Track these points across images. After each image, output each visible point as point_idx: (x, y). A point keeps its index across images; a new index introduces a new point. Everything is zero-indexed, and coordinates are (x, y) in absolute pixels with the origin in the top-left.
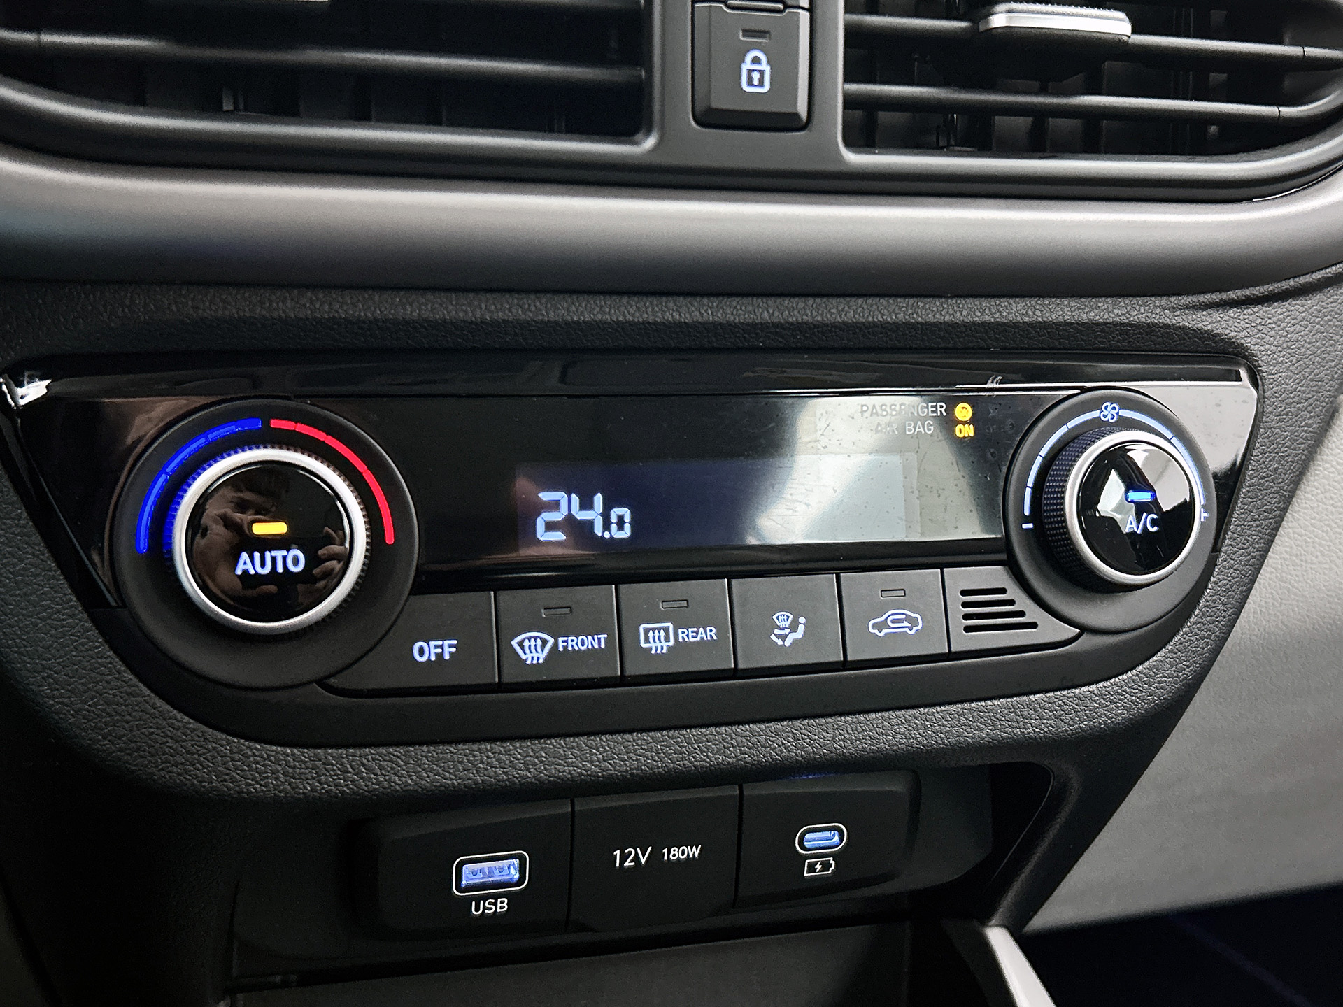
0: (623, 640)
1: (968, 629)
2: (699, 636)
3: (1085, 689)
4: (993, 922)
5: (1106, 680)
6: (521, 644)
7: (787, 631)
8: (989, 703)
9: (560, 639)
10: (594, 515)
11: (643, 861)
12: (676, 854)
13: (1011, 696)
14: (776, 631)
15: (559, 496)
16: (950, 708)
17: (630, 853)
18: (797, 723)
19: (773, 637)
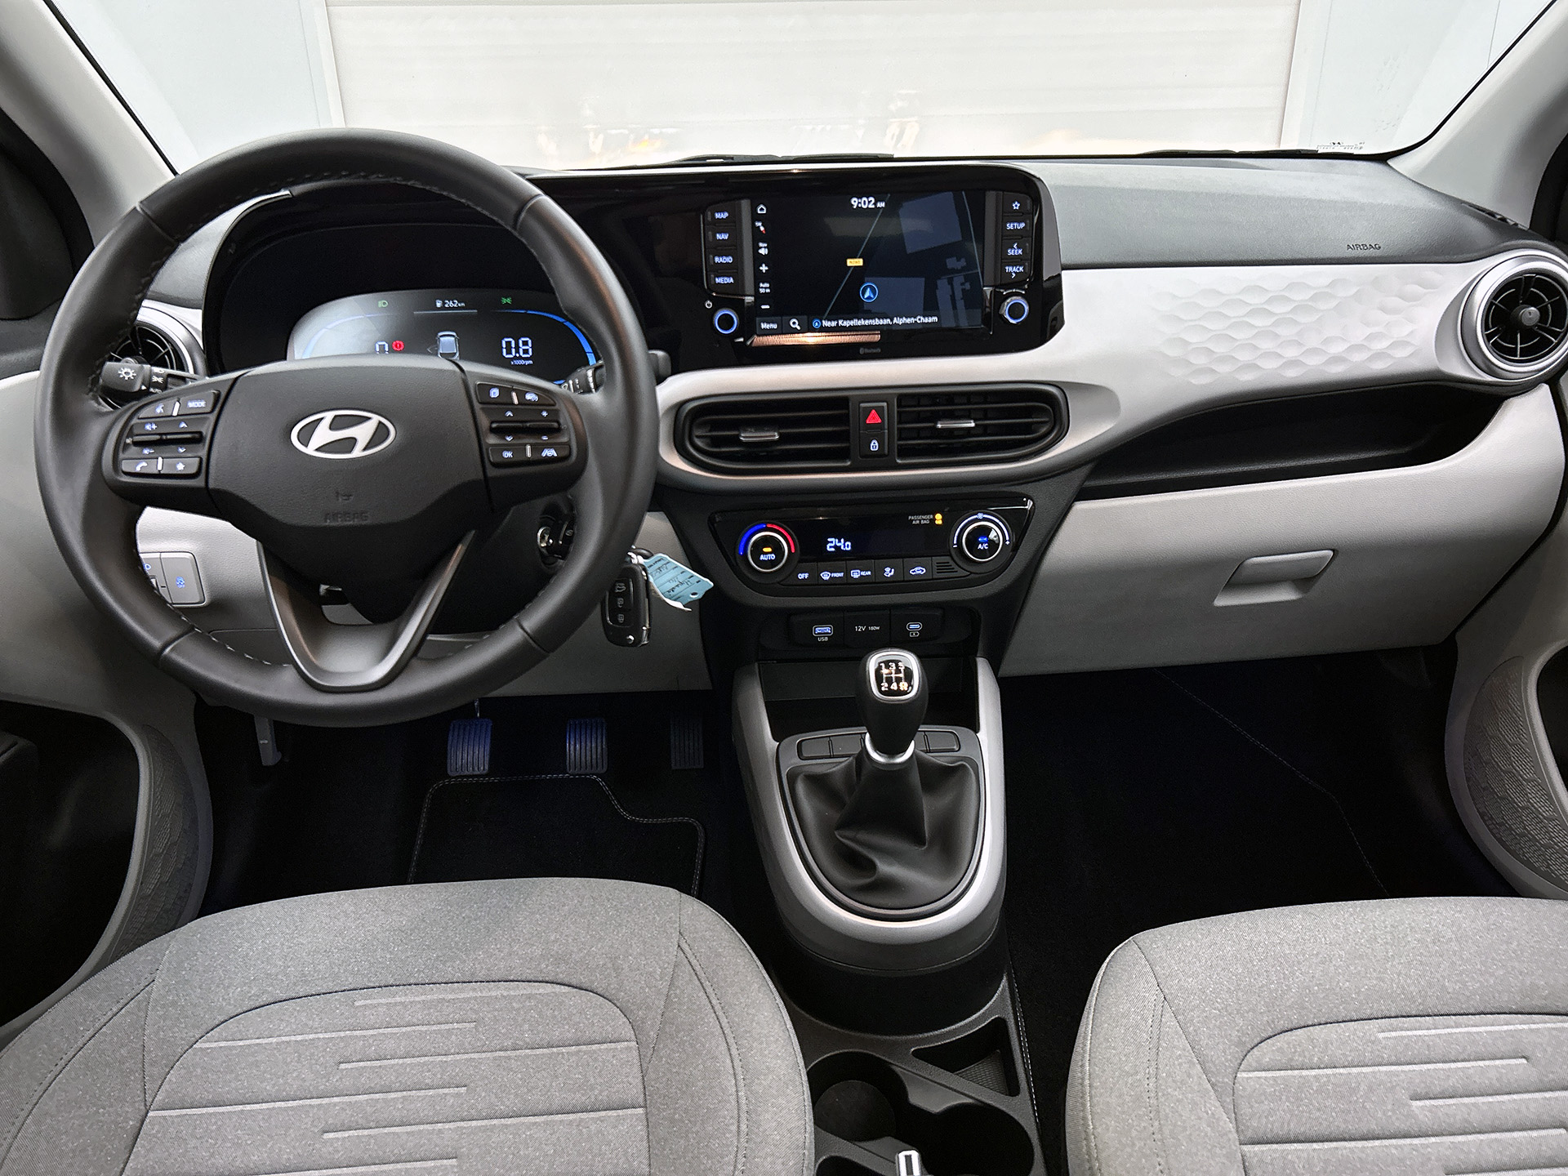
0: (847, 574)
1: (940, 572)
2: (866, 573)
4: (978, 655)
6: (823, 575)
7: (888, 573)
9: (832, 574)
10: (841, 544)
11: (864, 630)
12: (872, 628)
14: (885, 573)
15: (833, 539)
17: (860, 628)
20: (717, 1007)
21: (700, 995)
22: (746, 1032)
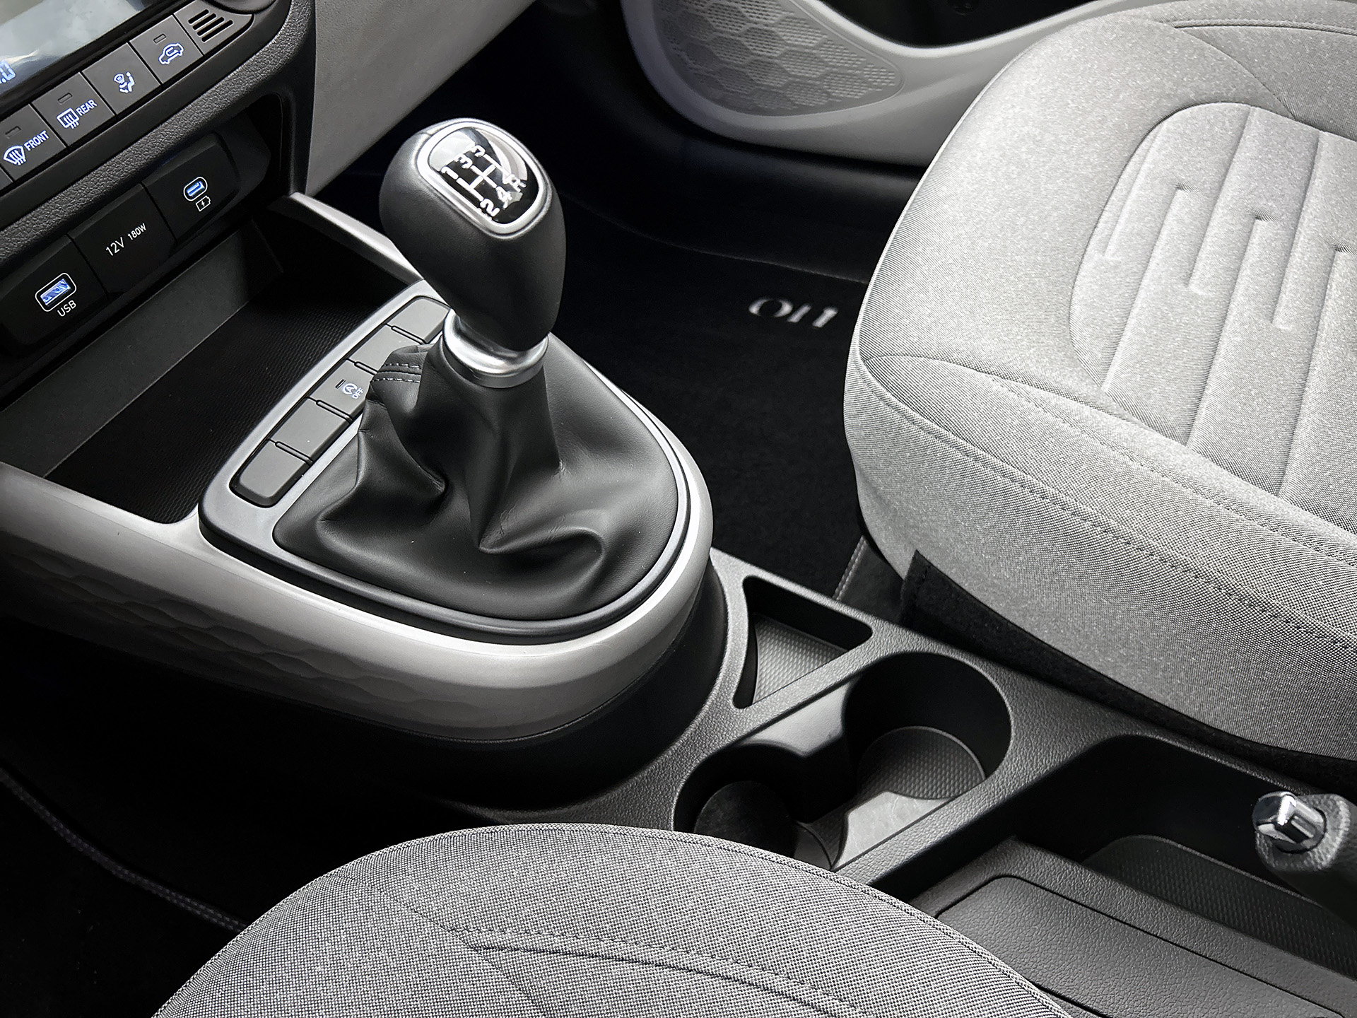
0: (54, 129)
1: (204, 39)
2: (88, 108)
3: (270, 43)
4: (292, 191)
5: (276, 34)
6: (8, 157)
7: (126, 84)
8: (235, 72)
9: (25, 145)
11: (123, 246)
12: (135, 234)
13: (242, 64)
14: (121, 86)
16: (220, 83)
17: (114, 245)
18: (160, 128)
19: (121, 90)
20: (668, 956)
21: (615, 972)
22: (758, 938)
